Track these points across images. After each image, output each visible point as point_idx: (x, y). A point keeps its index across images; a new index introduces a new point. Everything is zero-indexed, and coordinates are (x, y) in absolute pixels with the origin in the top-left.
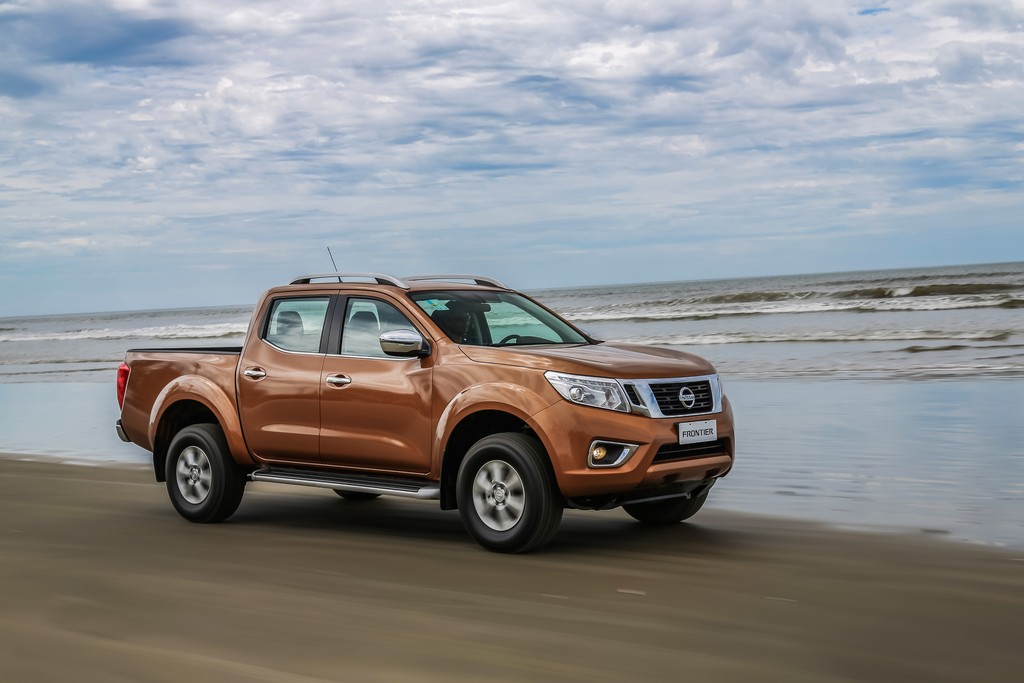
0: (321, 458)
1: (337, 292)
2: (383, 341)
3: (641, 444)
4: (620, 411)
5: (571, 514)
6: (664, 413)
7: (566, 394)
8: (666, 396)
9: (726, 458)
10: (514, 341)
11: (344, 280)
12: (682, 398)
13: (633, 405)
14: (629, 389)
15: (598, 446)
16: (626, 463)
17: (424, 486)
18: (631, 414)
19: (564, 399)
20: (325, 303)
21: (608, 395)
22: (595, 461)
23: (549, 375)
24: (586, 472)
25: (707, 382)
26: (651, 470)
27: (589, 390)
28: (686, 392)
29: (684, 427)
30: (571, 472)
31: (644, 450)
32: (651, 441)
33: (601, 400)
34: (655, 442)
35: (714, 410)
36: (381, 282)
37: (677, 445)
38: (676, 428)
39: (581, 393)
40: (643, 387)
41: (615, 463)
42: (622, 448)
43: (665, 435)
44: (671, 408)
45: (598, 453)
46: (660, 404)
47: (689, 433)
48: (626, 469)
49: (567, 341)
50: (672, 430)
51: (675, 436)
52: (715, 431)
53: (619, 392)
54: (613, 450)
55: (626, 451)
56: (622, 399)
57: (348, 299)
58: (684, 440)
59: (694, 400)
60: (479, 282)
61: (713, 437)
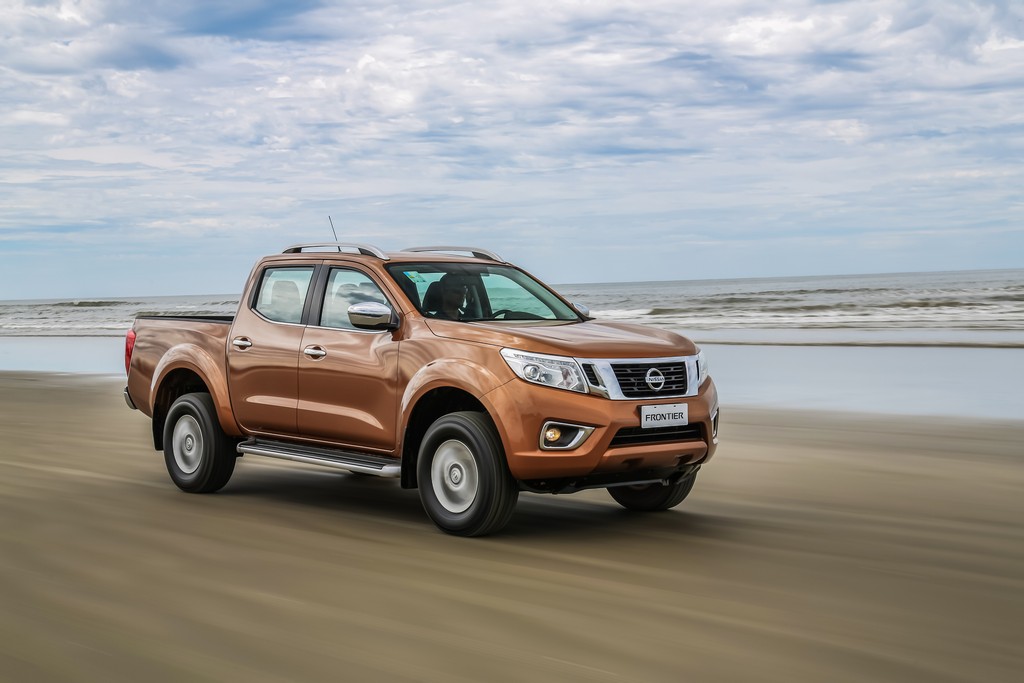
0: (298, 432)
1: (320, 262)
2: (350, 314)
3: (597, 426)
4: (579, 392)
5: (526, 497)
6: (626, 394)
7: (521, 373)
8: (631, 379)
9: (701, 444)
10: (502, 316)
11: (343, 250)
12: (649, 379)
13: (590, 385)
14: (588, 368)
15: (550, 427)
16: (581, 445)
17: (390, 463)
18: (590, 394)
19: (518, 377)
20: (309, 273)
21: (566, 375)
22: (547, 442)
23: (505, 352)
24: (538, 454)
25: (683, 364)
26: (608, 454)
27: (544, 369)
28: (654, 374)
29: (647, 410)
30: (521, 453)
31: (600, 433)
32: (608, 424)
33: (558, 380)
34: (613, 425)
35: (688, 394)
36: (364, 252)
37: (638, 429)
38: (638, 411)
39: (535, 371)
40: (603, 366)
41: (569, 446)
42: (576, 430)
43: (627, 418)
44: (636, 389)
45: (552, 435)
46: (621, 385)
47: (654, 417)
48: (580, 452)
49: (560, 318)
50: (634, 413)
51: (638, 420)
52: (686, 415)
53: (577, 373)
54: (568, 432)
55: (581, 434)
56: (579, 379)
57: (331, 269)
58: (646, 424)
59: (663, 381)
60: (477, 255)
61: (684, 421)
